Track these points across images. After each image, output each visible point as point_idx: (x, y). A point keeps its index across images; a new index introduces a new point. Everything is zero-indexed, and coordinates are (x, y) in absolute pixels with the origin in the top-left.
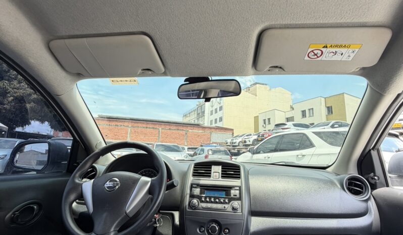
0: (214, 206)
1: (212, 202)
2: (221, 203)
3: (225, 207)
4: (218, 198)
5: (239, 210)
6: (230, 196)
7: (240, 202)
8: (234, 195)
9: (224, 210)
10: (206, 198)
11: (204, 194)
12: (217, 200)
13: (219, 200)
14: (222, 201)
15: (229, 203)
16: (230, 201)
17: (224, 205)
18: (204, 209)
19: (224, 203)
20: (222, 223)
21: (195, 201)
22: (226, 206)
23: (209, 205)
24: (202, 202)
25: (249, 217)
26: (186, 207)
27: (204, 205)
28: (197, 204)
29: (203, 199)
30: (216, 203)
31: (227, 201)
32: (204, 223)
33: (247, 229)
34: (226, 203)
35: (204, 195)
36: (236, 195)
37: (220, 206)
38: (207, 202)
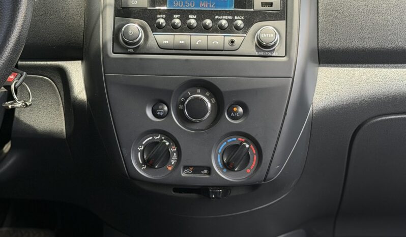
0: (199, 40)
1: (191, 29)
2: (222, 29)
3: (232, 42)
4: (211, 14)
5: (279, 50)
6: (251, 6)
7: (281, 24)
8: (263, 4)
9: (230, 51)
10: (169, 15)
11: (164, 4)
12: (208, 22)
13: (215, 21)
14: (224, 22)
15: (245, 29)
16: (248, 23)
17: (228, 38)
18: (165, 50)
19: (232, 28)
20: (222, 89)
21: (134, 27)
22: (238, 38)
23: (182, 39)
24: (158, 28)
25: (312, 67)
26: (105, 45)
27: (165, 39)
28: (141, 34)
29: (162, 21)
30: (206, 29)
31: (240, 23)
32: (169, 93)
33: (303, 102)
34: (238, 28)
35: (165, 8)
36: (271, 4)
37: (216, 40)
38: (175, 29)
